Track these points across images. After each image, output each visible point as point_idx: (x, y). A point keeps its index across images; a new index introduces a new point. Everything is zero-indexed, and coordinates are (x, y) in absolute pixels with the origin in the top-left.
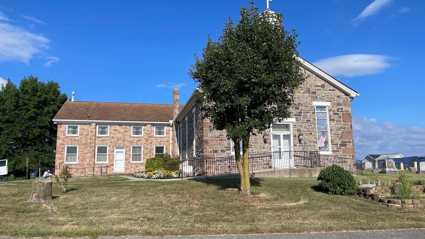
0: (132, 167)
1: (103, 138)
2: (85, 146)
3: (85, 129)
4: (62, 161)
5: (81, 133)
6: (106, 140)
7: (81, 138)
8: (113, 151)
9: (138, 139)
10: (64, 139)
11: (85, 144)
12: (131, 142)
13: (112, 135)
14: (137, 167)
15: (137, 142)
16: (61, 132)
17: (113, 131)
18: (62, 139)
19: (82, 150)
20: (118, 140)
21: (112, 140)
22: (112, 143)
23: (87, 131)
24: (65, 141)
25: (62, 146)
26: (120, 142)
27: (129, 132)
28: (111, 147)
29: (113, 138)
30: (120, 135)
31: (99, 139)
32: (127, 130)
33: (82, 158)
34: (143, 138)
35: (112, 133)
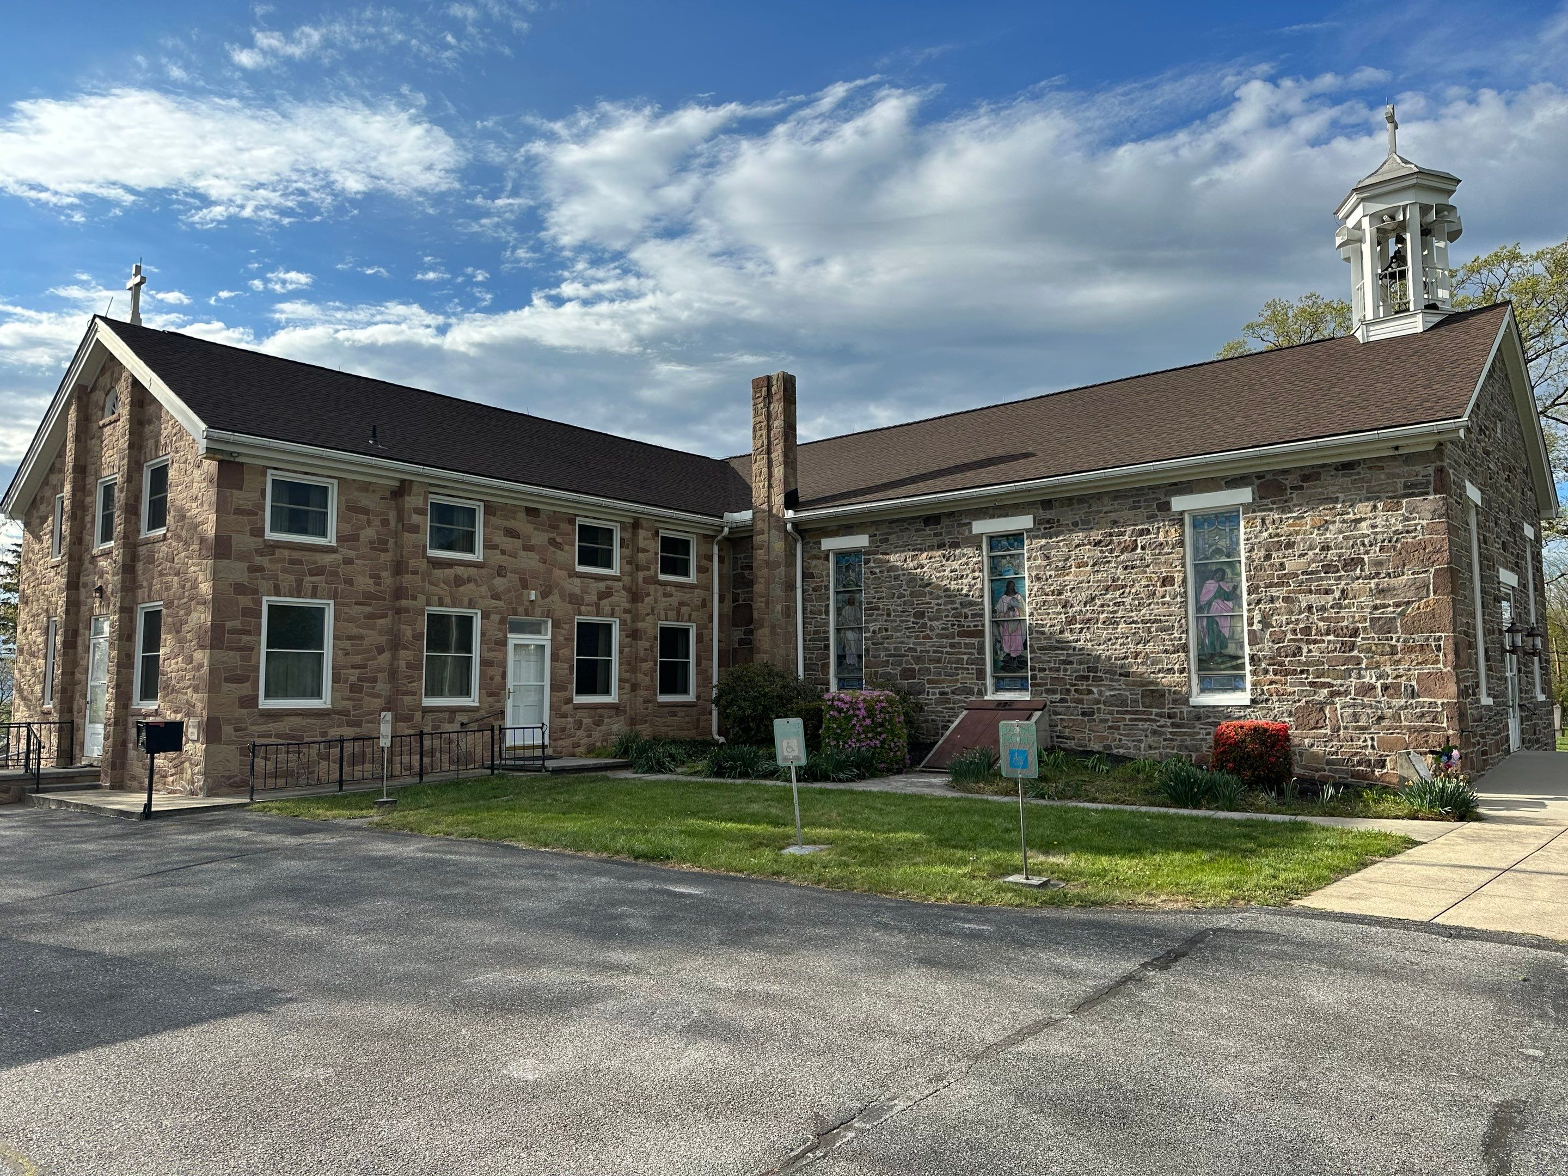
0: (579, 725)
1: (460, 570)
2: (368, 609)
3: (366, 511)
4: (244, 689)
5: (348, 529)
6: (469, 580)
7: (348, 561)
8: (503, 643)
10: (258, 560)
11: (368, 598)
12: (576, 601)
13: (497, 558)
14: (598, 723)
15: (599, 599)
16: (240, 512)
17: (499, 538)
18: (242, 557)
19: (355, 631)
20: (525, 585)
21: (499, 582)
22: (496, 597)
23: (377, 522)
24: (261, 569)
25: (245, 601)
26: (533, 598)
27: (566, 547)
28: (495, 618)
29: (501, 571)
30: (530, 561)
31: (439, 573)
32: (559, 540)
33: (353, 676)
34: (620, 584)
35: (495, 547)
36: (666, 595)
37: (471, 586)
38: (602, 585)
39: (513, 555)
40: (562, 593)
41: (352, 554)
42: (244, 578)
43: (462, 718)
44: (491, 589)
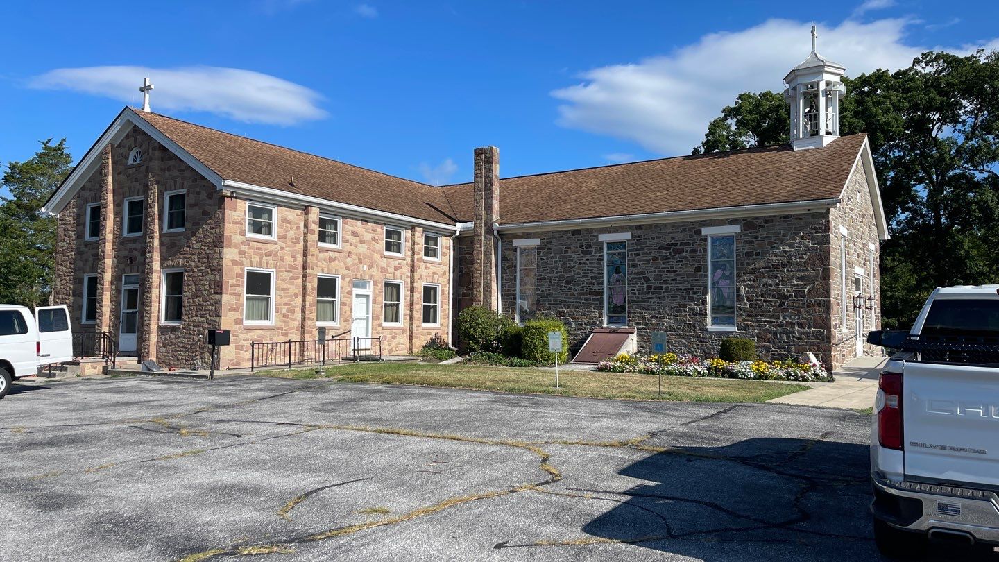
1: (331, 254)
2: (291, 274)
3: (290, 222)
4: (237, 315)
5: (282, 232)
6: (336, 259)
7: (282, 249)
8: (350, 293)
9: (396, 263)
10: (244, 248)
11: (290, 268)
12: (384, 271)
13: (348, 248)
14: (394, 338)
15: (395, 270)
16: (235, 223)
17: (349, 237)
18: (236, 246)
19: (285, 286)
20: (361, 262)
21: (349, 260)
22: (347, 268)
23: (294, 228)
24: (244, 253)
25: (237, 269)
26: (364, 269)
27: (380, 242)
28: (347, 280)
29: (350, 254)
30: (363, 249)
31: (322, 255)
32: (377, 238)
33: (284, 309)
34: (405, 262)
35: (347, 241)
36: (427, 268)
37: (336, 262)
39: (356, 246)
40: (378, 266)
41: (284, 245)
42: (237, 257)
43: (332, 333)
44: (345, 263)
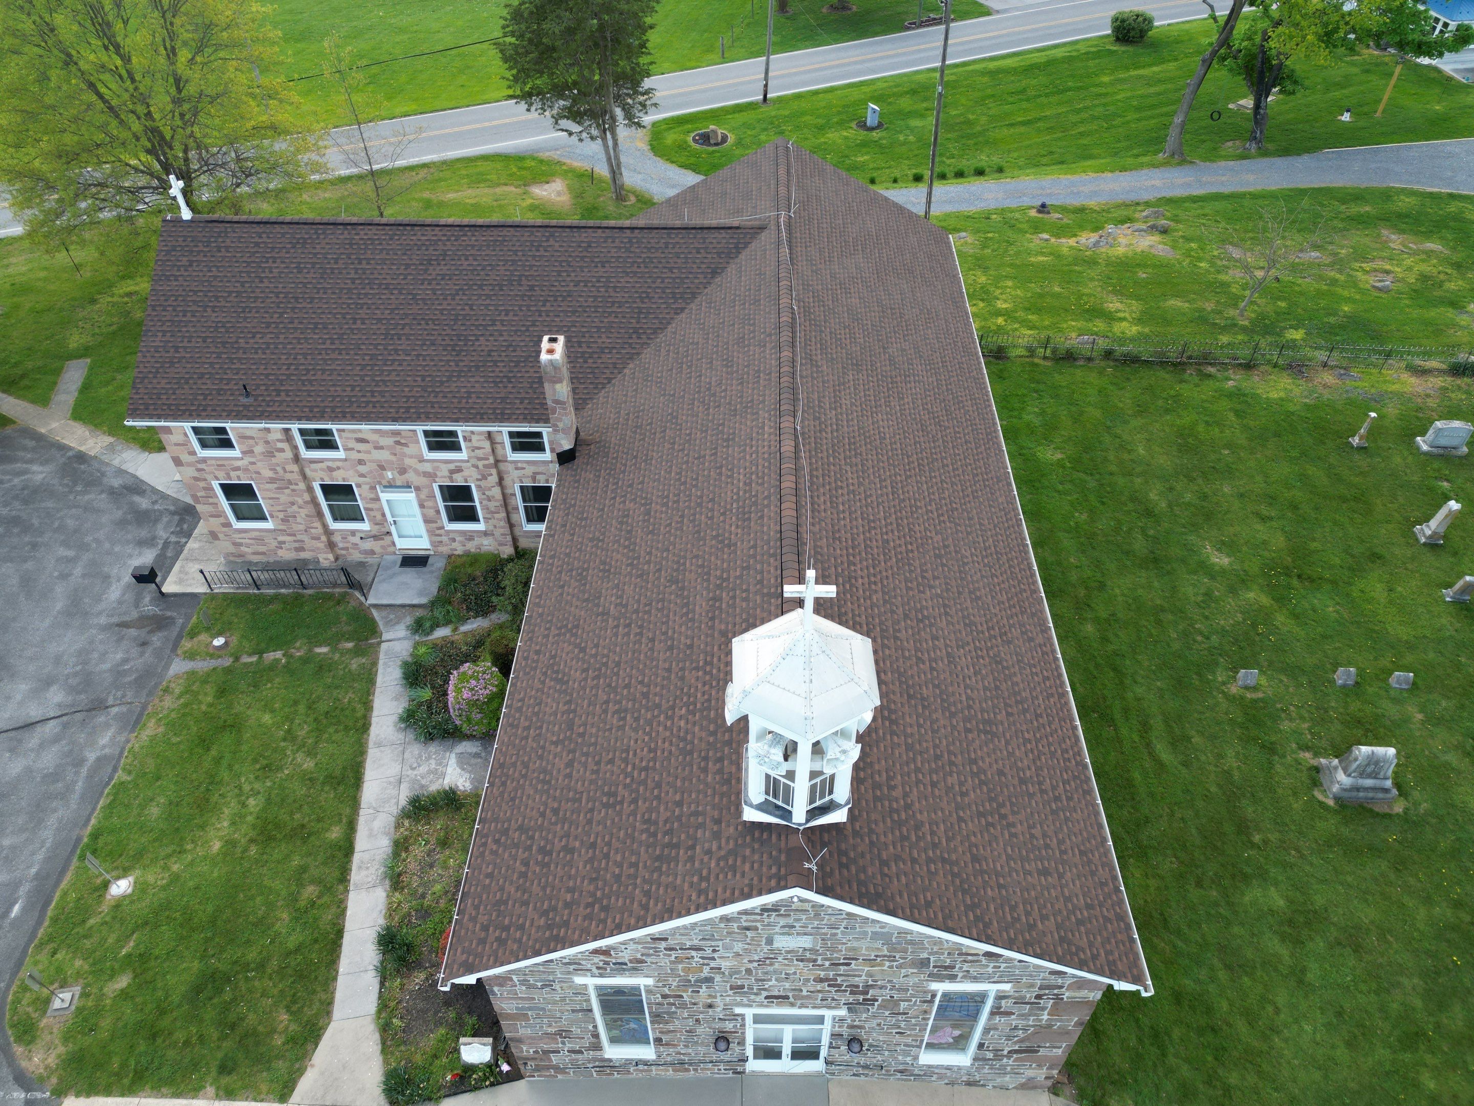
0: (454, 540)
1: (330, 464)
3: (252, 438)
4: (222, 520)
5: (246, 447)
6: (338, 468)
7: (253, 463)
8: (378, 499)
10: (199, 466)
11: (272, 481)
12: (432, 476)
13: (355, 456)
14: (470, 539)
15: (451, 474)
16: (177, 444)
17: (353, 444)
19: (273, 495)
20: (382, 468)
21: (362, 469)
22: (362, 476)
23: (261, 442)
24: (203, 470)
25: (202, 484)
26: (390, 476)
27: (411, 446)
28: (365, 488)
29: (361, 462)
30: (384, 455)
31: (313, 466)
32: (403, 441)
33: (281, 515)
34: (469, 464)
35: (352, 449)
36: (517, 469)
37: (341, 471)
38: (452, 466)
39: (369, 452)
40: (416, 471)
41: (253, 460)
42: (196, 474)
43: (359, 535)
44: (357, 472)
